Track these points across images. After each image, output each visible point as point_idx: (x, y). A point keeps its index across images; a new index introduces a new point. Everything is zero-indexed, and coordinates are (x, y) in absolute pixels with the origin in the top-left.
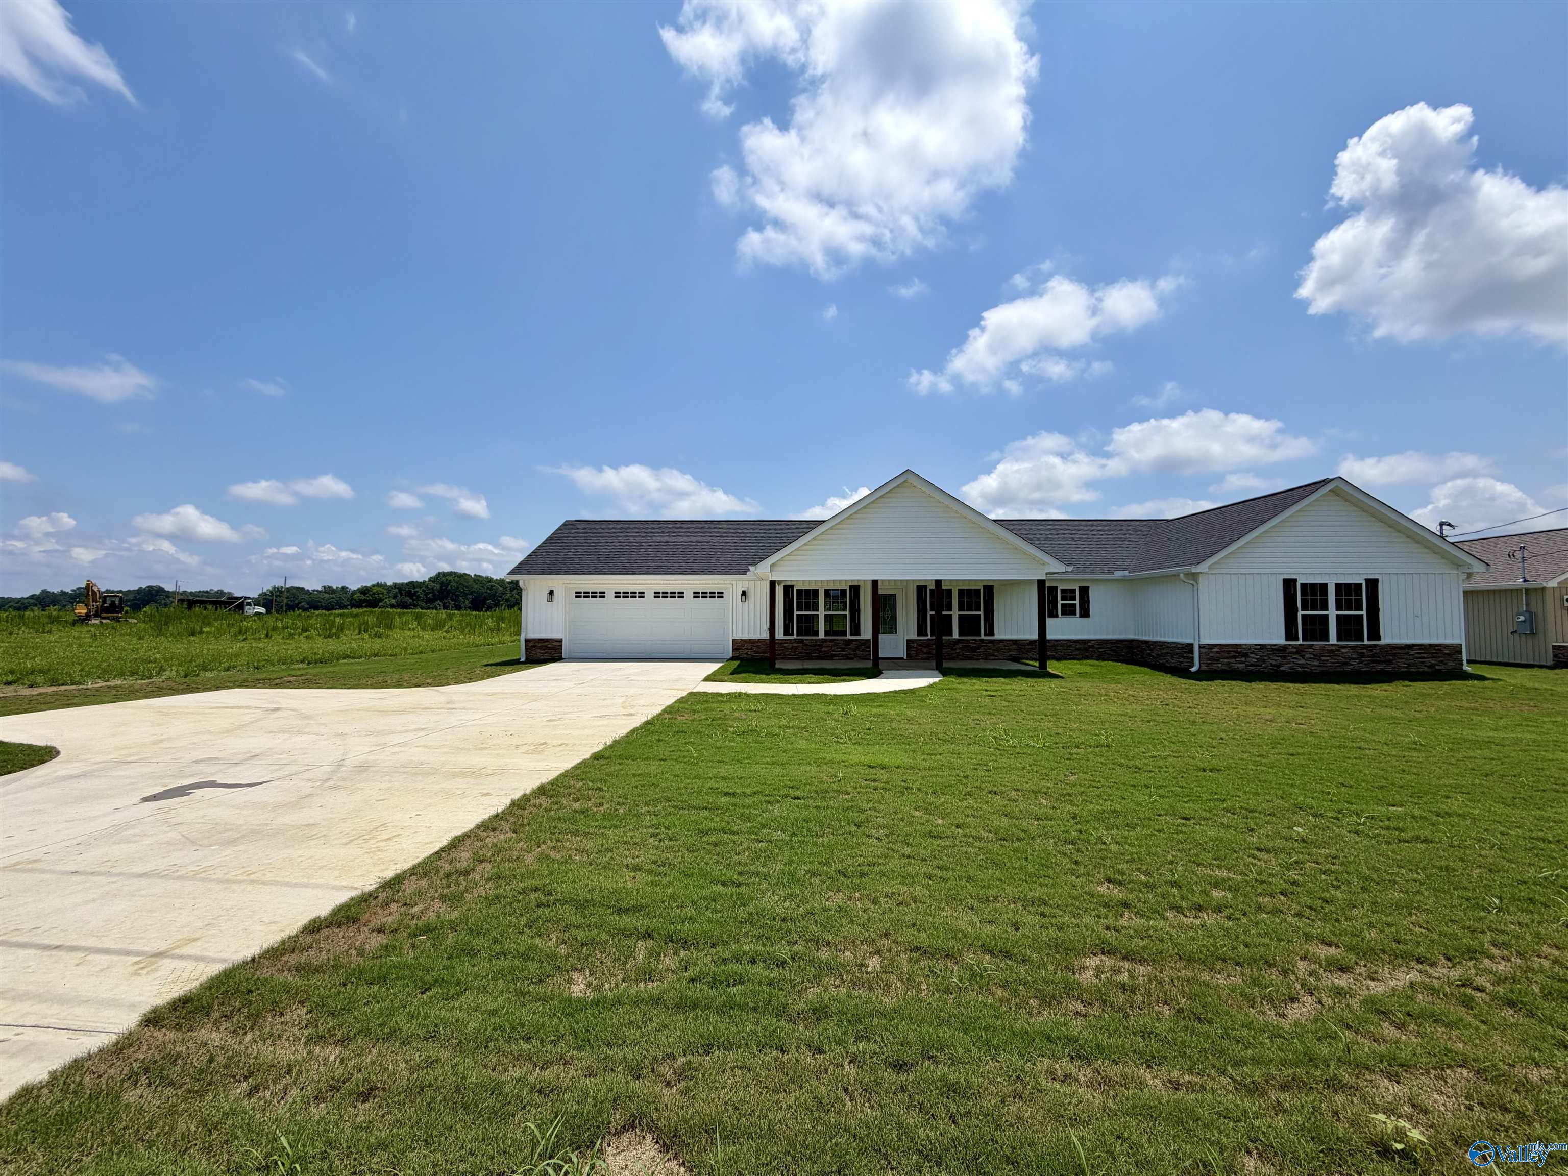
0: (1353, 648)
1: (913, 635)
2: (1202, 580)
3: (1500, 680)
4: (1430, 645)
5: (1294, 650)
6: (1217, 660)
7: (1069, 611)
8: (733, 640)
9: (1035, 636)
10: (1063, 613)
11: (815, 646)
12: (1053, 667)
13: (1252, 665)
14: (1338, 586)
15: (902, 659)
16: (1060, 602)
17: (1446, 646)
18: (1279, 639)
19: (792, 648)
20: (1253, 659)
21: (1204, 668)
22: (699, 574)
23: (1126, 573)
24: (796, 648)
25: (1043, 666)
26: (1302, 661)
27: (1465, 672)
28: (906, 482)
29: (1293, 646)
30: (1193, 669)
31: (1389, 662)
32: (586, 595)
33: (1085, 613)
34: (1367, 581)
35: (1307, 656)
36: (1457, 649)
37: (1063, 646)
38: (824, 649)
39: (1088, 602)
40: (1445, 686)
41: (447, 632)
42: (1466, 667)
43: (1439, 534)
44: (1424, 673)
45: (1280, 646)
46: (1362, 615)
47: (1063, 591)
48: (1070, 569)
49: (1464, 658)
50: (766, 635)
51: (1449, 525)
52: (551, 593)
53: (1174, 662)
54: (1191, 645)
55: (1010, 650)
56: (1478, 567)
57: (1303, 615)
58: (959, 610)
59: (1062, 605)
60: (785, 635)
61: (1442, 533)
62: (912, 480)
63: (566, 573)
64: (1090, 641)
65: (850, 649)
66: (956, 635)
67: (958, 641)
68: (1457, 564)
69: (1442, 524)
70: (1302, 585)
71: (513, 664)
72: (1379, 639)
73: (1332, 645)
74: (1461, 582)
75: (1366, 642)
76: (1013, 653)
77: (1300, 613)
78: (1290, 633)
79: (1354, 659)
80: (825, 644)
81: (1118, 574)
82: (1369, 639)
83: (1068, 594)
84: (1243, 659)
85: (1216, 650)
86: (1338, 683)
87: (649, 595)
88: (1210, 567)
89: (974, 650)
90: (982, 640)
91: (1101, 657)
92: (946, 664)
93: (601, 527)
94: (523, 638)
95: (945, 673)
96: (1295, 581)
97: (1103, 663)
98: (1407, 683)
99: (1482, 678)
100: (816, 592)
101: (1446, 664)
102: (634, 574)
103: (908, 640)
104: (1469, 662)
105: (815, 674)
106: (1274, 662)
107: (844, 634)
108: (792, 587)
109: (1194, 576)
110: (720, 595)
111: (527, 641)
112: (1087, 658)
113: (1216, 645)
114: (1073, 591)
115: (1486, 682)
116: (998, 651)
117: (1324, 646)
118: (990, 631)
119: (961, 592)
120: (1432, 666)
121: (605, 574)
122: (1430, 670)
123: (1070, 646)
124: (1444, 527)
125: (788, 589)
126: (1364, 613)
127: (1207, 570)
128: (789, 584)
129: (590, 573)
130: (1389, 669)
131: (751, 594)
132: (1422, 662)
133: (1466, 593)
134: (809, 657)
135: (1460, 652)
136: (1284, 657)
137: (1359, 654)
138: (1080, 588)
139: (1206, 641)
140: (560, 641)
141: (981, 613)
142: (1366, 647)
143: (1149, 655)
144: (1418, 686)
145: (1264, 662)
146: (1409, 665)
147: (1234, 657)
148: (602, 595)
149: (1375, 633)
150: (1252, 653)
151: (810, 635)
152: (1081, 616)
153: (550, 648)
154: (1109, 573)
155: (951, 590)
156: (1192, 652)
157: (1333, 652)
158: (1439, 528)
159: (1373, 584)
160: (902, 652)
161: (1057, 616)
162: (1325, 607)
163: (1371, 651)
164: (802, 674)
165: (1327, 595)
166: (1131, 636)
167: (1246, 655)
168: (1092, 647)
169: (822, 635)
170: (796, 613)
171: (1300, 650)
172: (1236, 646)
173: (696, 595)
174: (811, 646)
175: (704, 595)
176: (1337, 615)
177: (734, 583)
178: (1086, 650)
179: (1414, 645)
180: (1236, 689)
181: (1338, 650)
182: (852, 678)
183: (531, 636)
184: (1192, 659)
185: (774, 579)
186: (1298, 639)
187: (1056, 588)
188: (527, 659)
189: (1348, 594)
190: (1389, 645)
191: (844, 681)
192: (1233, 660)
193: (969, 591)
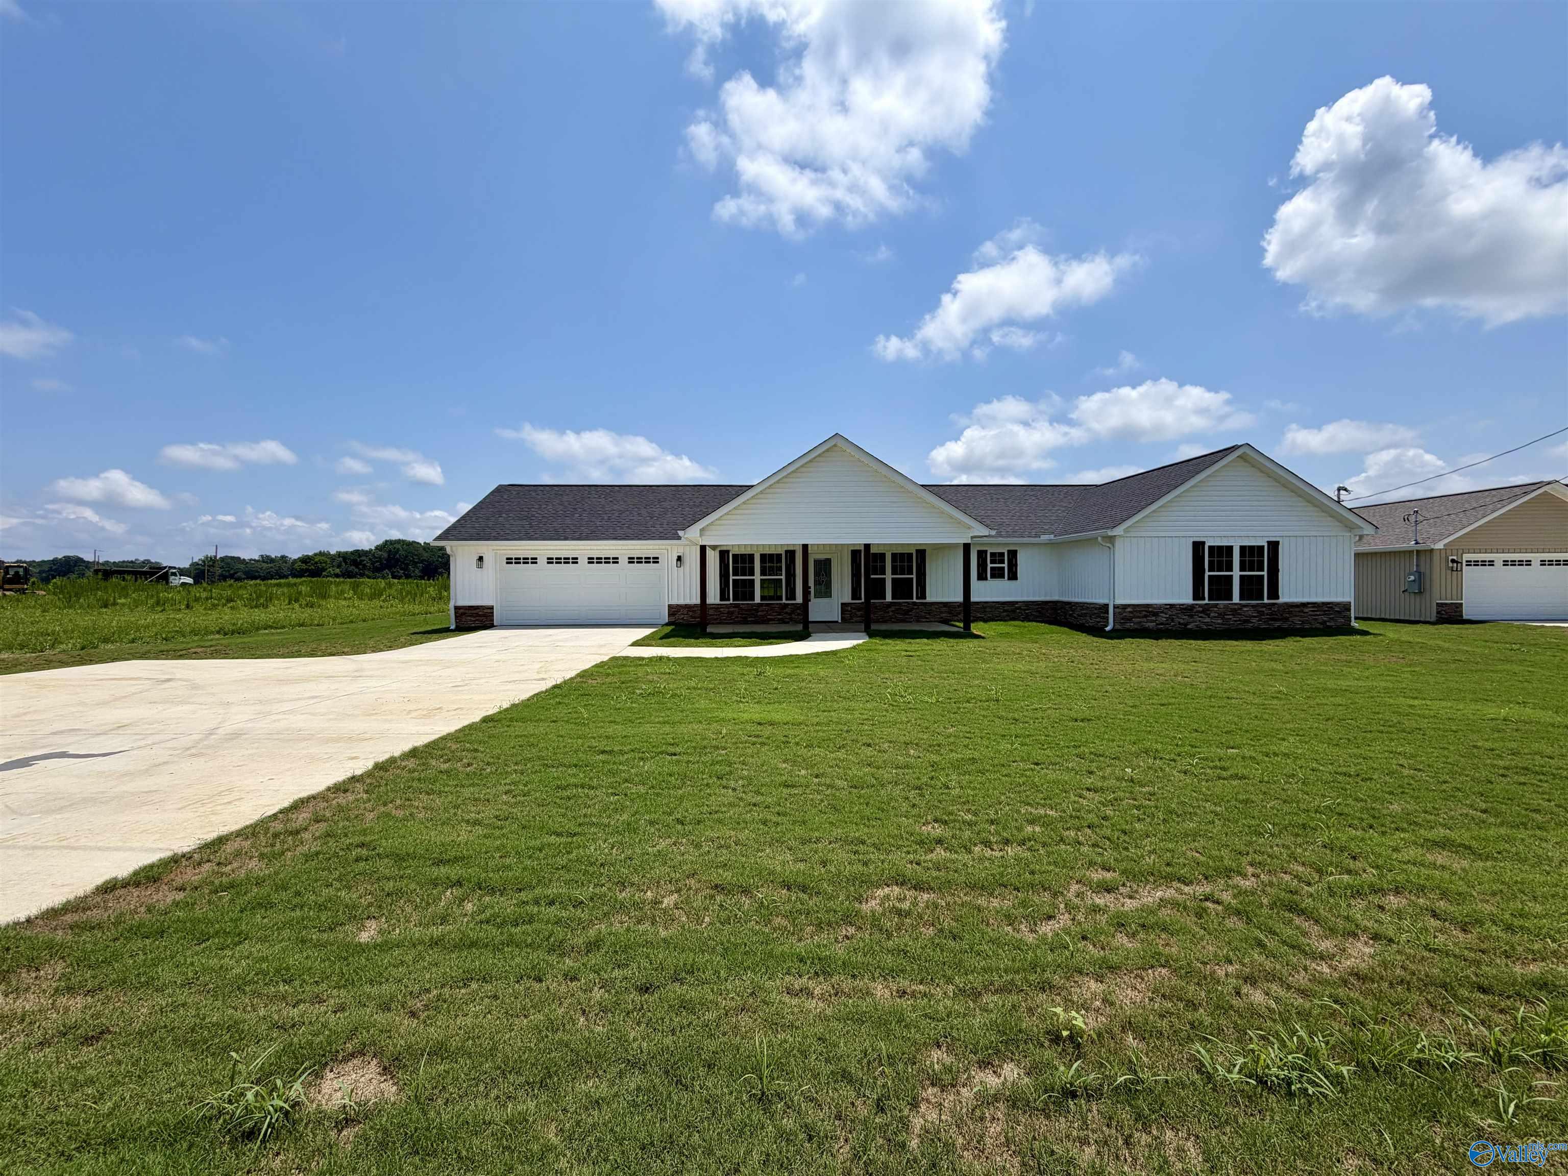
0: (1253, 606)
1: (847, 599)
2: (1118, 544)
3: (1380, 635)
4: (1323, 603)
5: (1201, 609)
6: (1130, 620)
7: (998, 574)
8: (670, 606)
9: (960, 598)
10: (993, 576)
11: (750, 610)
12: (976, 628)
13: (1162, 624)
14: (1243, 549)
15: (837, 622)
16: (990, 565)
17: (1337, 604)
18: (1186, 598)
19: (728, 613)
20: (1163, 618)
21: (1118, 627)
22: (632, 539)
23: (1052, 537)
24: (732, 613)
25: (967, 627)
26: (1208, 620)
27: (1353, 628)
28: (835, 445)
29: (1200, 606)
30: (1108, 629)
31: (1287, 619)
32: (518, 561)
33: (1013, 576)
34: (1269, 543)
35: (1212, 615)
36: (1346, 607)
37: (991, 607)
38: (760, 613)
39: (1016, 565)
40: (1331, 641)
41: (383, 601)
42: (1355, 624)
43: (1336, 499)
44: (1317, 629)
45: (1188, 605)
46: (1263, 576)
47: (992, 554)
48: (993, 533)
49: (1353, 616)
50: (696, 600)
51: (1346, 490)
52: (481, 559)
53: (1091, 622)
54: (1107, 605)
55: (942, 612)
56: (1368, 530)
57: (1209, 576)
58: (893, 574)
59: (991, 568)
60: (721, 600)
61: (1339, 498)
62: (841, 443)
63: (496, 539)
64: (1017, 602)
65: (786, 613)
66: (889, 598)
67: (890, 605)
68: (1350, 527)
69: (1339, 489)
70: (1210, 547)
71: (443, 632)
72: (1278, 598)
73: (1236, 604)
74: (1353, 545)
75: (1266, 601)
76: (943, 615)
77: (1207, 574)
78: (1197, 594)
79: (1255, 617)
80: (761, 609)
81: (1045, 538)
82: (1268, 599)
83: (997, 557)
84: (1154, 618)
85: (1129, 610)
86: (1236, 639)
87: (583, 561)
88: (1126, 531)
89: (907, 613)
90: (915, 603)
91: (1027, 619)
92: (874, 627)
93: (536, 491)
94: (452, 605)
95: (872, 634)
96: (1204, 543)
97: (1027, 624)
98: (1298, 638)
99: (1365, 633)
100: (751, 557)
101: (1336, 621)
102: (566, 539)
103: (842, 604)
104: (1356, 618)
105: (743, 638)
106: (1182, 621)
107: (780, 598)
108: (728, 552)
109: (1111, 539)
110: (656, 560)
111: (457, 608)
112: (1014, 619)
113: (1129, 605)
114: (1002, 554)
115: (1368, 637)
116: (929, 614)
117: (1226, 606)
118: (922, 594)
119: (894, 556)
120: (1325, 622)
121: (536, 539)
122: (1321, 626)
123: (998, 608)
124: (1342, 492)
125: (724, 554)
126: (1265, 573)
127: (1122, 533)
128: (725, 548)
129: (520, 539)
130: (1285, 626)
131: (686, 560)
132: (1316, 619)
133: (1357, 555)
134: (745, 622)
135: (1349, 610)
136: (1191, 616)
137: (1259, 612)
138: (1009, 551)
139: (1120, 601)
140: (492, 608)
141: (914, 576)
142: (1265, 605)
143: (1071, 615)
144: (1308, 641)
145: (1173, 620)
146: (1303, 622)
147: (1145, 616)
148: (534, 561)
149: (1274, 593)
150: (1162, 612)
151: (746, 600)
152: (1009, 579)
153: (480, 616)
154: (1035, 537)
155: (884, 554)
156: (1107, 612)
157: (1236, 610)
158: (1336, 493)
159: (1274, 546)
160: (836, 616)
161: (986, 579)
162: (1230, 569)
163: (1270, 609)
164: (730, 638)
165: (1232, 557)
166: (1056, 598)
167: (1156, 614)
168: (1019, 608)
169: (757, 600)
170: (732, 578)
171: (1206, 610)
172: (1148, 606)
173: (631, 560)
174: (746, 610)
175: (639, 560)
176: (1241, 576)
177: (669, 548)
178: (1014, 611)
179: (1308, 603)
180: (1142, 647)
181: (1240, 609)
182: (779, 641)
183: (460, 603)
184: (1107, 618)
185: (704, 543)
186: (1204, 599)
187: (986, 552)
188: (457, 626)
189: (1251, 555)
190: (1286, 604)
191: (771, 644)
192: (1145, 619)
193: (902, 555)
